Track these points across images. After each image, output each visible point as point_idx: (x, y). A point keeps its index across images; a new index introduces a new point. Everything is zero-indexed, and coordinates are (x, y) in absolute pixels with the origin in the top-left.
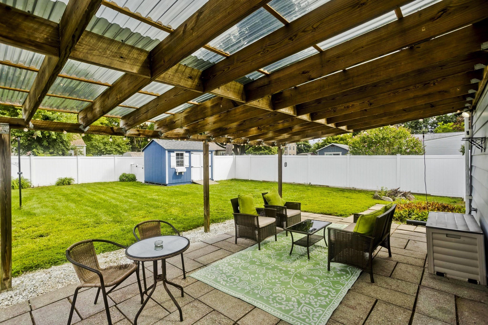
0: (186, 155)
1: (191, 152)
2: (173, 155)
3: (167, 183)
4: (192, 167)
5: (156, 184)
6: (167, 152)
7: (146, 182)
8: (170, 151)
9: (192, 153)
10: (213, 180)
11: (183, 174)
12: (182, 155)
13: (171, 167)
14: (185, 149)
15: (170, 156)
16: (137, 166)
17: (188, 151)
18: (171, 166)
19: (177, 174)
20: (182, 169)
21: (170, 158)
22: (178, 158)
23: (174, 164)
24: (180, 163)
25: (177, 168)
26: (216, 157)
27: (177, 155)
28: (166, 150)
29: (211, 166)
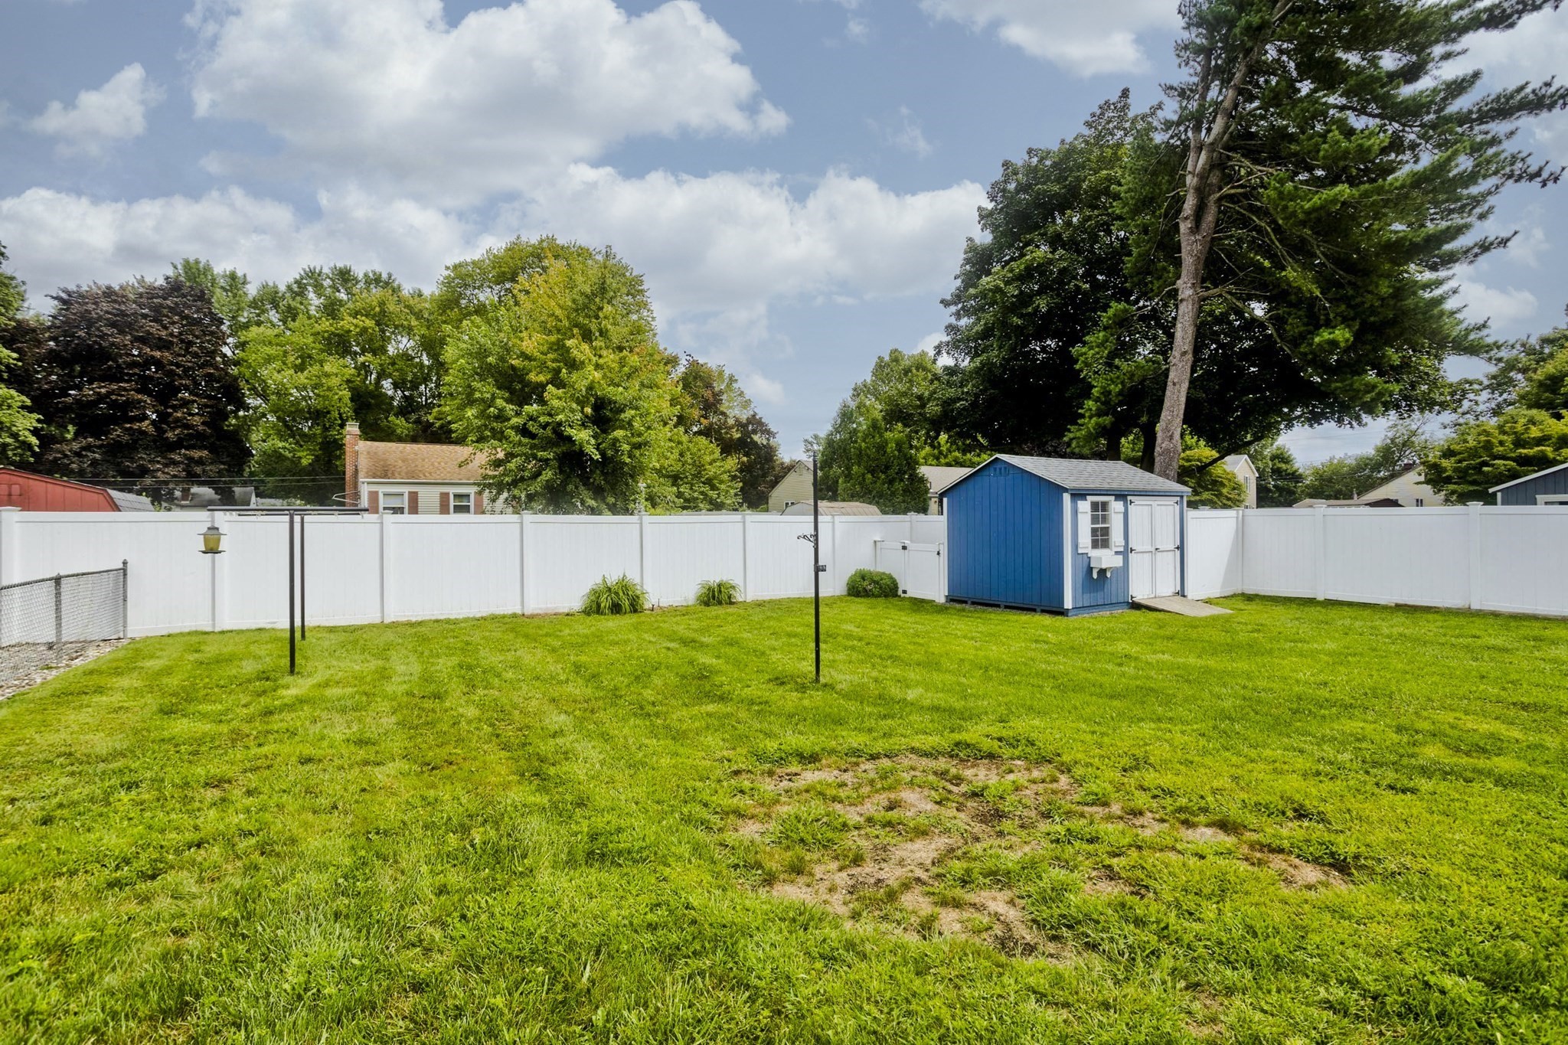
0: (1116, 506)
1: (1129, 498)
2: (1084, 506)
3: (1068, 604)
4: (1132, 550)
5: (1007, 607)
6: (1067, 497)
7: (952, 600)
8: (1078, 495)
9: (1131, 502)
10: (1184, 596)
11: (1109, 575)
12: (1105, 506)
13: (1080, 551)
14: (1115, 486)
15: (1075, 512)
16: (904, 548)
17: (1121, 496)
18: (1080, 545)
19: (1095, 576)
20: (1106, 559)
21: (1077, 520)
22: (1095, 520)
23: (1085, 539)
24: (1101, 538)
25: (1095, 553)
26: (1191, 514)
27: (1095, 506)
28: (1066, 490)
29: (1181, 548)
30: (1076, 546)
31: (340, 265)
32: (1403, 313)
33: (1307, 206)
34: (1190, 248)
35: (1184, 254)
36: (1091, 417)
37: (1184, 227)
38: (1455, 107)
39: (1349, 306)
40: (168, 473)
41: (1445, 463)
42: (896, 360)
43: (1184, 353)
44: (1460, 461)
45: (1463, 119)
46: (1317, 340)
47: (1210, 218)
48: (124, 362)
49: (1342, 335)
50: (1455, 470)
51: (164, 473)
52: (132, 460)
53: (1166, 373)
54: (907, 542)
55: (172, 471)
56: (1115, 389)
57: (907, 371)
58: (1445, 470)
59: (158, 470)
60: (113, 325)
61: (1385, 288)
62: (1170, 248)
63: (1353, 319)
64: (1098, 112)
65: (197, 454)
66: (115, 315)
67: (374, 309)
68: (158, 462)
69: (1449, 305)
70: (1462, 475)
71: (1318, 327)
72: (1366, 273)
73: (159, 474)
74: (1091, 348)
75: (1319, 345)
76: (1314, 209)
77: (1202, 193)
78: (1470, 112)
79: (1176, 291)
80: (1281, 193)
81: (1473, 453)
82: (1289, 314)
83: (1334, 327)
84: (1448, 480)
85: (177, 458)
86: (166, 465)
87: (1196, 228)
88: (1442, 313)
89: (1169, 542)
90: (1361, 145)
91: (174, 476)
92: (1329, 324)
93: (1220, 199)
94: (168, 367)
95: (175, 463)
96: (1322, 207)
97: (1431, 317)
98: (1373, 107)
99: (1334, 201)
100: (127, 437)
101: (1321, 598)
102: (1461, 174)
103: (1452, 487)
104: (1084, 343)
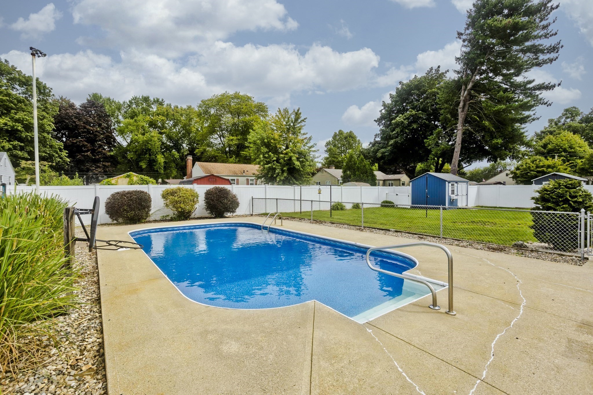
0: (456, 185)
2: (450, 185)
3: (447, 207)
4: (458, 195)
6: (447, 183)
7: (413, 207)
8: (449, 182)
9: (458, 184)
10: (468, 205)
11: (454, 201)
12: (454, 185)
14: (455, 180)
15: (448, 186)
17: (456, 182)
19: (452, 201)
20: (454, 197)
21: (449, 188)
22: (452, 188)
23: (450, 192)
24: (453, 192)
25: (452, 196)
26: (469, 187)
27: (452, 185)
28: (447, 181)
29: (467, 195)
30: (448, 194)
31: (145, 95)
32: (514, 136)
33: (494, 109)
34: (461, 116)
35: (459, 117)
36: (431, 160)
37: (460, 110)
38: (529, 86)
39: (501, 133)
40: (98, 171)
41: (518, 172)
42: (342, 134)
43: (459, 144)
44: (522, 172)
45: (530, 89)
46: (493, 142)
47: (466, 108)
48: (81, 131)
49: (500, 141)
50: (521, 174)
51: (96, 170)
52: (84, 166)
53: (454, 149)
54: (398, 194)
55: (99, 170)
56: (439, 152)
57: (346, 138)
58: (517, 174)
59: (94, 170)
60: (76, 118)
61: (510, 129)
62: (455, 116)
63: (502, 137)
64: (429, 70)
65: (107, 164)
66: (77, 114)
67: (165, 113)
68: (93, 167)
69: (525, 134)
70: (522, 176)
71: (493, 138)
72: (505, 125)
73: (95, 171)
74: (430, 140)
75: (494, 143)
76: (495, 110)
77: (465, 102)
78: (532, 88)
79: (457, 127)
80: (487, 105)
81: (525, 170)
82: (486, 134)
83: (497, 139)
84: (518, 177)
85: (101, 165)
86: (96, 168)
87: (463, 111)
88: (523, 136)
89: (465, 194)
90: (507, 96)
91: (100, 172)
92: (496, 138)
93: (470, 103)
94: (95, 133)
95: (99, 167)
96: (498, 110)
97: (521, 137)
98: (508, 83)
99: (501, 109)
100: (83, 158)
101: (498, 206)
102: (530, 105)
103: (519, 179)
104: (428, 139)
